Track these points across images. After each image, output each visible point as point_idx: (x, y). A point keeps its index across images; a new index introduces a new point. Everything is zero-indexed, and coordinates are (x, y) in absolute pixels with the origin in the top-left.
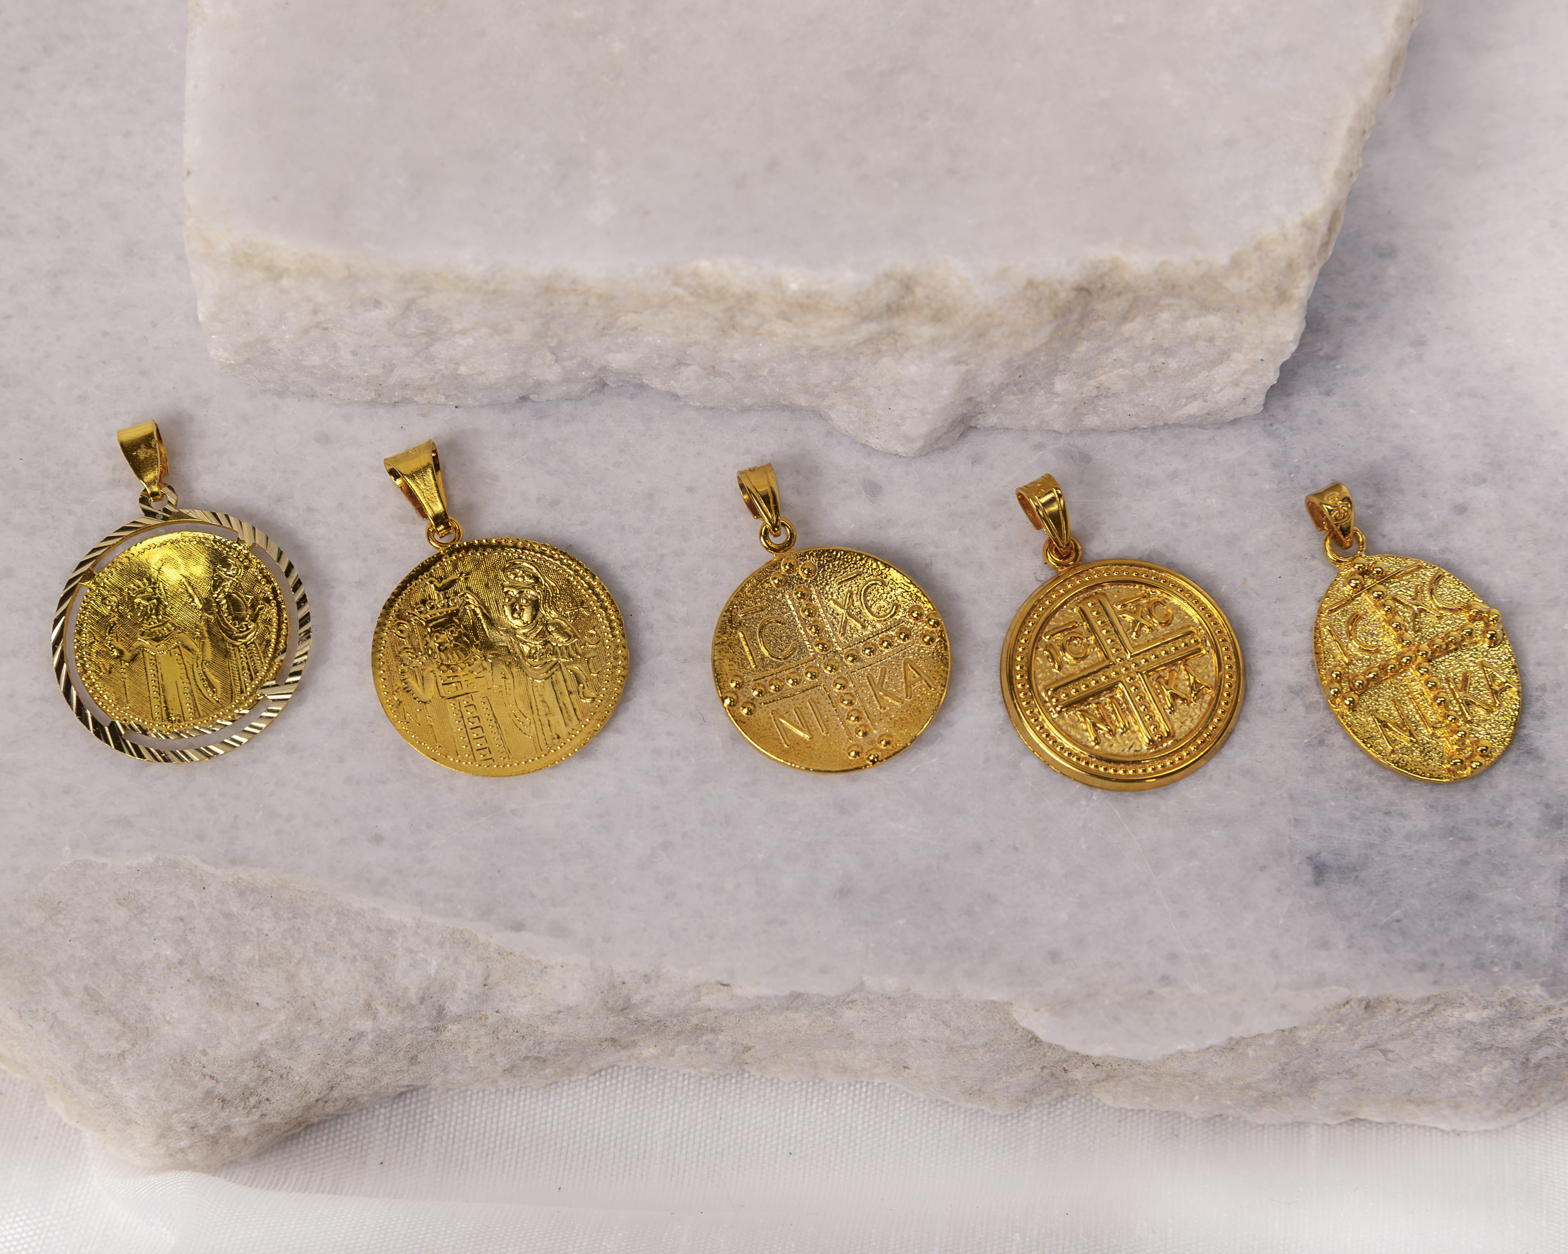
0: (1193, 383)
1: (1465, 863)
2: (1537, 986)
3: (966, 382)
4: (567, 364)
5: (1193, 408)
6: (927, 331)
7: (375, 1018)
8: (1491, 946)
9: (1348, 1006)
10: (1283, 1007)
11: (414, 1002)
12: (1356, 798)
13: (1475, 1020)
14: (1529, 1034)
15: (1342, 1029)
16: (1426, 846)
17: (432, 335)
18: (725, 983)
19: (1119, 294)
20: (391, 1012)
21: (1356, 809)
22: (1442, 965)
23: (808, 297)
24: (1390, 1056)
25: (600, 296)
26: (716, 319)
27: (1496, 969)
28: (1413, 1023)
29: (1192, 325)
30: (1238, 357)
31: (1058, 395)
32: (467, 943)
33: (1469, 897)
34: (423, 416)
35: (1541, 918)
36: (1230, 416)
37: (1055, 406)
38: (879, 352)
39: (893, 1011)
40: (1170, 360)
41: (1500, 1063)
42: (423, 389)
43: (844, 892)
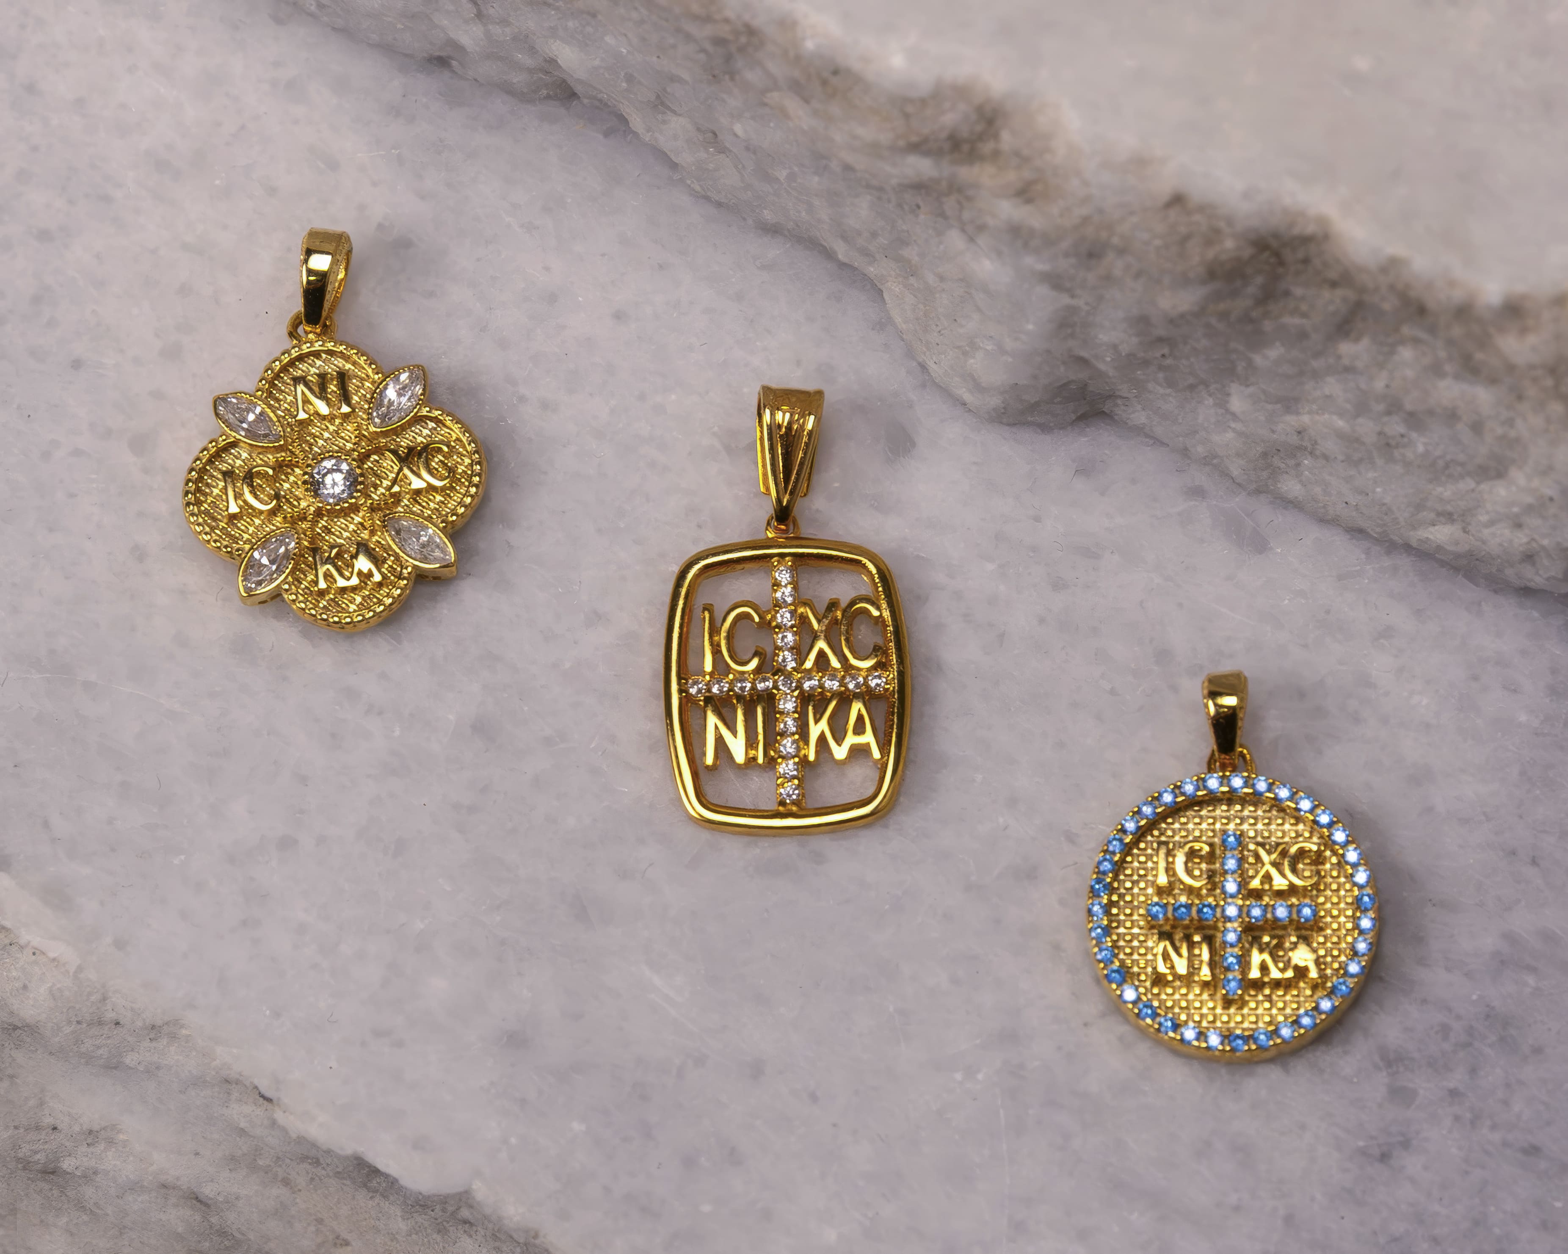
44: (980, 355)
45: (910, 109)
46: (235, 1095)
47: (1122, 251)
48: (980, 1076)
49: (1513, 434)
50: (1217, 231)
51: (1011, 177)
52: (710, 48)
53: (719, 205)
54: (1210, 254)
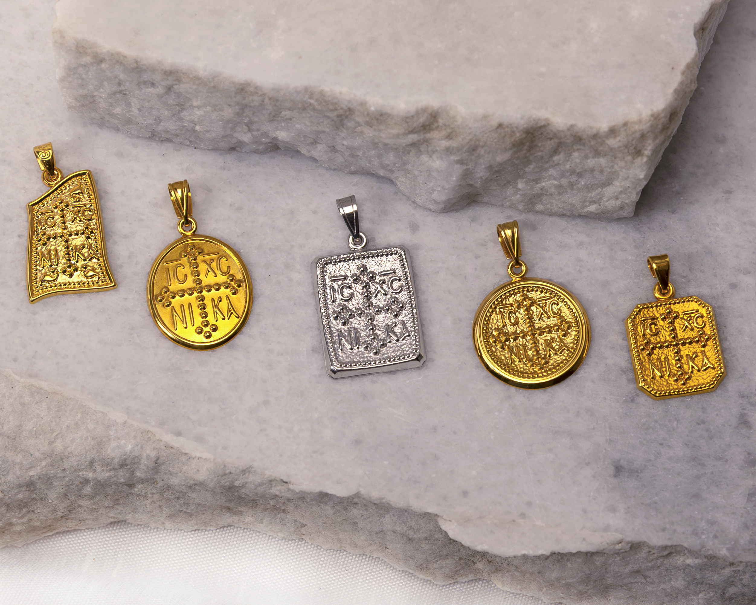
0: (593, 194)
1: (698, 477)
2: (724, 549)
3: (466, 174)
4: (255, 133)
5: (593, 208)
6: (444, 143)
8: (703, 524)
9: (620, 545)
10: (584, 539)
11: (117, 466)
12: (646, 434)
13: (692, 564)
14: (722, 577)
15: (618, 559)
16: (679, 465)
17: (182, 107)
18: (285, 480)
19: (551, 139)
20: (103, 470)
21: (645, 440)
22: (675, 530)
23: (381, 115)
24: (648, 579)
25: (270, 98)
26: (333, 120)
27: (704, 537)
28: (658, 561)
29: (591, 162)
30: (617, 183)
31: (520, 190)
32: (150, 439)
34: (177, 150)
35: (733, 513)
36: (615, 216)
37: (518, 196)
38: (420, 151)
39: (377, 513)
40: (580, 179)
41: (709, 593)
42: (177, 136)
43: (358, 442)
44: (436, 192)
45: (408, 120)
46: (274, 484)
47: (483, 147)
48: (503, 412)
49: (614, 170)
50: (513, 132)
51: (444, 133)
52: (335, 119)
53: (334, 170)
54: (513, 140)
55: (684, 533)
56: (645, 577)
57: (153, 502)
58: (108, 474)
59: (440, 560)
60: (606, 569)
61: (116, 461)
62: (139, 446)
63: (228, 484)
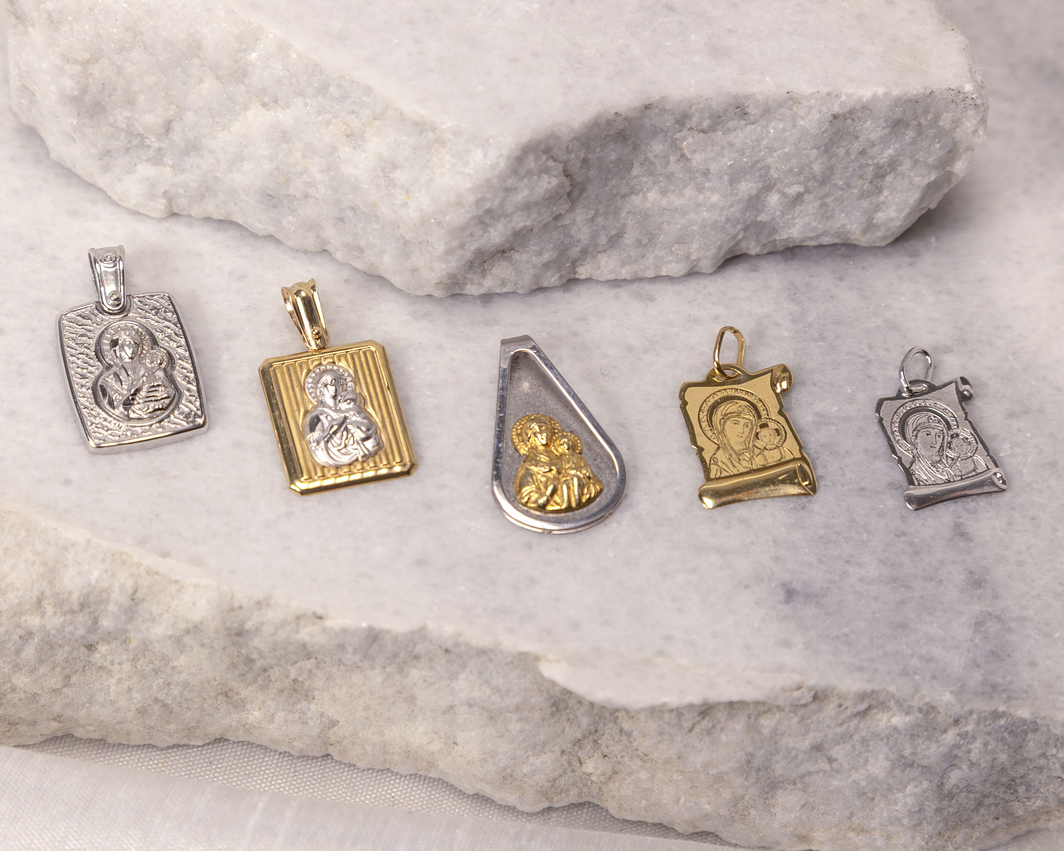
1: (903, 602)
2: (948, 695)
7: (43, 614)
8: (915, 662)
9: (799, 692)
10: (749, 682)
11: (76, 607)
12: (826, 548)
13: (900, 727)
16: (875, 587)
18: (319, 614)
20: (55, 612)
21: (824, 556)
22: (876, 669)
27: (917, 677)
28: (852, 724)
32: (124, 563)
33: (903, 626)
35: (957, 647)
41: (921, 784)
43: (421, 563)
55: (889, 673)
56: (831, 760)
57: (120, 681)
58: (62, 620)
59: (533, 755)
60: (776, 743)
61: (75, 597)
62: (110, 573)
63: (236, 625)
